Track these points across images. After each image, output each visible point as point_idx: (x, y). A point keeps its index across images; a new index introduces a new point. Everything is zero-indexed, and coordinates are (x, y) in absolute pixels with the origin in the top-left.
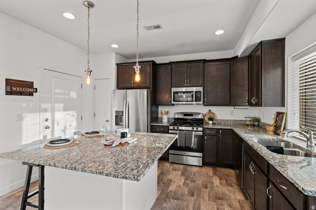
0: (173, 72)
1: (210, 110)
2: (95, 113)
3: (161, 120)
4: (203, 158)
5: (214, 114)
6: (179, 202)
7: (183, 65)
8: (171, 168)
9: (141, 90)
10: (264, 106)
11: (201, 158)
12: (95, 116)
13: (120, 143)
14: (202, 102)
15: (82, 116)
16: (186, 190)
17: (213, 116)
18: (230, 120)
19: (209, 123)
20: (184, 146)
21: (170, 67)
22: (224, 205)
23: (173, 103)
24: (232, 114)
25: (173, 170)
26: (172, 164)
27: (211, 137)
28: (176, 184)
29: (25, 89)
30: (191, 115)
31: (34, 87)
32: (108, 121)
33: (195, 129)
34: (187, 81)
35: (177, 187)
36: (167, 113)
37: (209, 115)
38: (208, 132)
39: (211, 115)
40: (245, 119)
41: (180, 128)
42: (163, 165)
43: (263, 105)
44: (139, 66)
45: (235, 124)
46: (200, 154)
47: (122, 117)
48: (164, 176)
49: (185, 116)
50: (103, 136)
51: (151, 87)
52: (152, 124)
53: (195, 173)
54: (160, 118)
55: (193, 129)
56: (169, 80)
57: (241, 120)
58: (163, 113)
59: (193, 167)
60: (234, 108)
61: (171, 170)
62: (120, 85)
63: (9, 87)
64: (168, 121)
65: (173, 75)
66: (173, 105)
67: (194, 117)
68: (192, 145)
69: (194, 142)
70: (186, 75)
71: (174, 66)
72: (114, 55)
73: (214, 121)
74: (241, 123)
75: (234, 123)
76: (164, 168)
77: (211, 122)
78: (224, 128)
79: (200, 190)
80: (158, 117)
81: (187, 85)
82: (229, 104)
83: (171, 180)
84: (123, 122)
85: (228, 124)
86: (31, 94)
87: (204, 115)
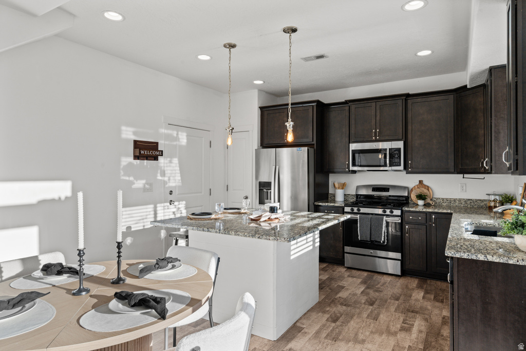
0: (353, 117)
1: (421, 182)
2: (227, 186)
3: (333, 198)
4: (403, 261)
5: (428, 188)
6: (349, 309)
7: (369, 104)
8: (347, 274)
9: (298, 148)
10: (496, 173)
11: (400, 262)
12: (227, 190)
13: (269, 218)
14: (402, 168)
15: (210, 189)
16: (363, 299)
17: (426, 191)
18: (460, 200)
19: (418, 205)
20: (369, 239)
21: (347, 108)
22: (416, 318)
23: (352, 168)
24: (464, 188)
25: (349, 276)
26: (349, 270)
27: (416, 226)
28: (349, 292)
29: (152, 153)
30: (385, 189)
31: (159, 149)
32: (246, 198)
33: (388, 212)
34: (376, 131)
35: (350, 294)
36: (343, 186)
37: (418, 189)
38: (411, 218)
39: (423, 191)
40: (486, 198)
41: (363, 210)
42: (334, 269)
43: (493, 172)
44: (291, 123)
45: (469, 206)
46: (398, 255)
47: (269, 191)
48: (333, 282)
49: (375, 191)
50: (245, 213)
51: (315, 142)
52: (316, 203)
53: (386, 283)
54: (331, 195)
55: (385, 212)
56: (345, 130)
57: (480, 200)
58: (337, 185)
59: (385, 276)
60: (463, 178)
61: (346, 276)
62: (266, 142)
63: (138, 150)
64: (345, 200)
65: (353, 122)
66: (354, 172)
67: (392, 193)
68: (383, 238)
69: (386, 234)
70: (373, 121)
71: (353, 107)
72: (255, 94)
73: (428, 201)
74: (481, 204)
75: (466, 205)
76: (335, 273)
77: (421, 202)
78: (439, 211)
79: (386, 301)
80: (328, 193)
81: (376, 138)
82: (453, 171)
83: (343, 287)
84: (270, 199)
85: (456, 206)
86: (156, 158)
87: (410, 189)
